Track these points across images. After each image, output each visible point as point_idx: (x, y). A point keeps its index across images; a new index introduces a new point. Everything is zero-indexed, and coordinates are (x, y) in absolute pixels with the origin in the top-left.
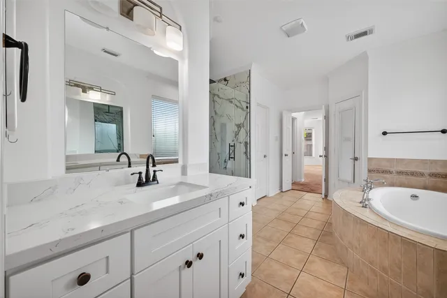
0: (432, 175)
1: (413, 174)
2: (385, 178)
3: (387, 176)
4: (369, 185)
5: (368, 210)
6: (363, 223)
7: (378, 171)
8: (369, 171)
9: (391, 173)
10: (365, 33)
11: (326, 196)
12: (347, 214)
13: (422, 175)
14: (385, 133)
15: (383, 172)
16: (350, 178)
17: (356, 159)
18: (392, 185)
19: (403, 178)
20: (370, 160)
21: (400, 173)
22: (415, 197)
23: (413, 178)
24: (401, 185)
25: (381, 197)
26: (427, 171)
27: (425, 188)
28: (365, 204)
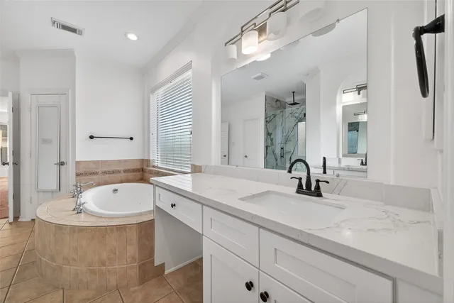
0: (125, 171)
1: (113, 172)
2: (92, 180)
3: (95, 177)
4: (79, 189)
5: (83, 215)
6: (81, 229)
7: (86, 174)
8: (78, 175)
9: (97, 173)
10: (74, 31)
11: (16, 218)
12: (60, 227)
13: (119, 172)
14: (92, 137)
15: (91, 174)
16: (54, 186)
17: (62, 164)
18: (99, 185)
19: (107, 177)
20: (78, 163)
21: (105, 173)
22: (115, 190)
23: (114, 175)
24: (106, 183)
25: (92, 198)
26: (122, 169)
27: (122, 182)
28: (79, 210)
